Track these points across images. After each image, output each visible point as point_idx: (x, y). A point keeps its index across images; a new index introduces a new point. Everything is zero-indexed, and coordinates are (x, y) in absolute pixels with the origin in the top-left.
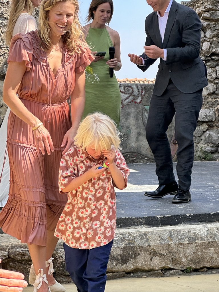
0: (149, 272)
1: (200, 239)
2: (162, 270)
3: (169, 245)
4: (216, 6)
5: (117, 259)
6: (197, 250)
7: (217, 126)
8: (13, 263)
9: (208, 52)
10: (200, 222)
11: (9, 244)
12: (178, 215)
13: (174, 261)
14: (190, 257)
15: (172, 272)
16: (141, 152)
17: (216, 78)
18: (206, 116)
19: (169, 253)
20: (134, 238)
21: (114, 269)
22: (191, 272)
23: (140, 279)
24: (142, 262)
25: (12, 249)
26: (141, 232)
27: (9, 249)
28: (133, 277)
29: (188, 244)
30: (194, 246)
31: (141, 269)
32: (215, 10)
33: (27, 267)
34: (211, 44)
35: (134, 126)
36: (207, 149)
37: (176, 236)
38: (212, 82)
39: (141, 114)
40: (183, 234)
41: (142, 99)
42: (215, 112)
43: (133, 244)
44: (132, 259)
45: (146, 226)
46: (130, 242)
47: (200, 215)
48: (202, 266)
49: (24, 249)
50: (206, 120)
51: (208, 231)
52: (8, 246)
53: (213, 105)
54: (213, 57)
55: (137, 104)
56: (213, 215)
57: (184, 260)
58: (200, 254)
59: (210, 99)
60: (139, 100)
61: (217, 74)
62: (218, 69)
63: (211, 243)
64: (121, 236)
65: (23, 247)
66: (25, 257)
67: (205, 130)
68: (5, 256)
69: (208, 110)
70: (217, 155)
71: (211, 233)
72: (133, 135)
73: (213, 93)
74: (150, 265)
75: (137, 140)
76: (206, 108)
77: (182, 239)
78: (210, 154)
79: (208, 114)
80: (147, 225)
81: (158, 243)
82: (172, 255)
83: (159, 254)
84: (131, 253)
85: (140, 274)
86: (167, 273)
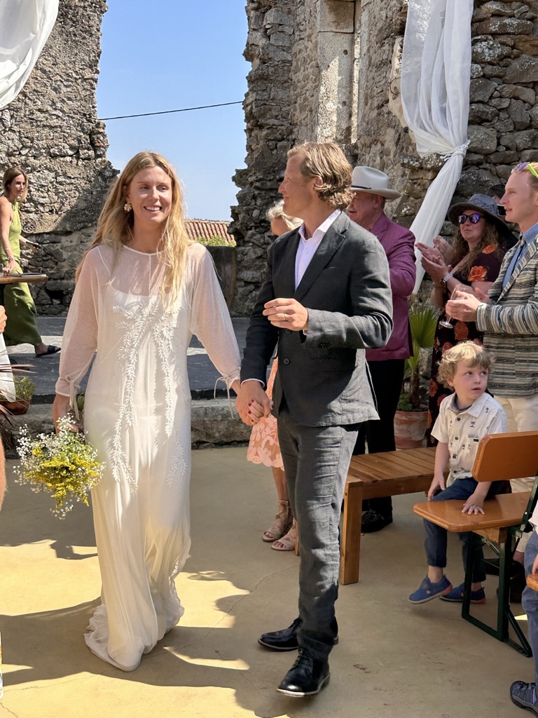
2: (196, 443)
3: (204, 421)
4: (267, 177)
6: (229, 426)
9: (257, 219)
13: (208, 435)
14: (222, 432)
15: (205, 445)
18: (253, 278)
19: (204, 428)
22: (223, 445)
29: (221, 420)
30: (226, 422)
32: (266, 180)
34: (261, 212)
37: (211, 413)
38: (259, 246)
40: (217, 411)
48: (232, 440)
54: (262, 224)
57: (217, 435)
69: (255, 272)
76: (253, 271)
77: (216, 416)
79: (255, 276)
82: (207, 430)
83: (195, 429)
86: (201, 446)
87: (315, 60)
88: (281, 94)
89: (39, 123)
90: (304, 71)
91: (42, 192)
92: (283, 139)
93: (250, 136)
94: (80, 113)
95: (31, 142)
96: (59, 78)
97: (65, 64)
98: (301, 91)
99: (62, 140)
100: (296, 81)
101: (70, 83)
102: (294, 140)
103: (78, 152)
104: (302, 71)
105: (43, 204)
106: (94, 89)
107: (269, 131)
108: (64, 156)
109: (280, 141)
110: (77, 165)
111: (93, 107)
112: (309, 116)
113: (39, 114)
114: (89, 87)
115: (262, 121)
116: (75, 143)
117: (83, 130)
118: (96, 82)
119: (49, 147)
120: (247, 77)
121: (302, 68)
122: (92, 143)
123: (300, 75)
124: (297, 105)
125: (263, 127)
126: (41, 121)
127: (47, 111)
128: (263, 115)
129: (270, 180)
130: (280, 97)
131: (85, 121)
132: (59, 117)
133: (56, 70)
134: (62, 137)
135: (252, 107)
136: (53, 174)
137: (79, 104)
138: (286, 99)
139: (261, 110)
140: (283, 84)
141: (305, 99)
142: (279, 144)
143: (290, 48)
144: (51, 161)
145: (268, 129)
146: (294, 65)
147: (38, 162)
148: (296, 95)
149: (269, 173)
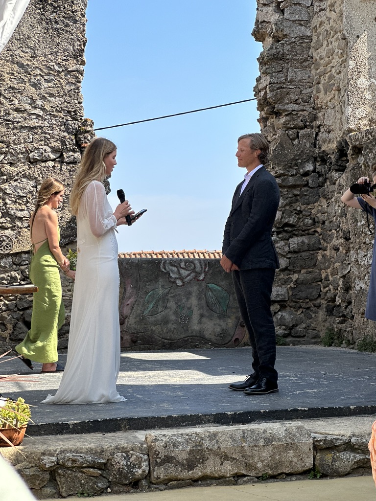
0: (219, 479)
1: (277, 440)
2: (234, 477)
3: (242, 447)
4: (288, 171)
5: (183, 465)
6: (274, 453)
7: (290, 306)
8: (62, 470)
9: (280, 223)
10: (276, 419)
11: (58, 448)
12: (251, 412)
13: (248, 466)
14: (266, 461)
15: (245, 479)
16: (204, 335)
17: (289, 252)
18: (278, 295)
19: (242, 456)
20: (202, 440)
21: (179, 477)
22: (267, 479)
23: (209, 488)
24: (211, 467)
25: (61, 454)
26: (210, 432)
27: (58, 454)
28: (200, 485)
29: (264, 446)
30: (270, 448)
31: (210, 476)
32: (288, 175)
33: (79, 475)
34: (283, 213)
35: (196, 306)
36: (279, 332)
37: (250, 436)
38: (284, 256)
39: (204, 293)
40: (258, 434)
41: (205, 276)
42: (288, 290)
43: (201, 446)
44: (200, 464)
45: (215, 425)
46: (198, 444)
47: (276, 411)
48: (280, 472)
49: (75, 454)
50: (278, 299)
51: (286, 430)
52: (56, 451)
53: (285, 282)
54: (286, 229)
55: (199, 282)
56: (291, 411)
57: (259, 465)
58: (277, 457)
59: (282, 275)
60: (201, 278)
61: (291, 247)
62: (291, 242)
63: (290, 445)
64: (187, 437)
65: (73, 452)
66: (76, 463)
67: (277, 311)
68: (53, 462)
69: (280, 288)
70: (290, 339)
71: (290, 433)
72: (195, 317)
73: (286, 269)
74: (220, 471)
75: (200, 322)
76: (277, 286)
77: (257, 441)
78: (282, 338)
79: (280, 293)
80: (216, 423)
81: (229, 445)
82: (246, 459)
83: (231, 458)
84: (198, 457)
85: (208, 482)
86: (240, 481)
87: (340, 32)
88: (300, 75)
89: (16, 125)
90: (327, 46)
91: (20, 204)
92: (306, 127)
93: (265, 126)
94: (64, 110)
95: (8, 147)
96: (38, 72)
97: (45, 56)
98: (325, 70)
99: (43, 142)
100: (318, 58)
101: (52, 77)
102: (319, 127)
103: (62, 155)
104: (324, 46)
105: (21, 218)
106: (80, 82)
107: (288, 118)
108: (46, 161)
109: (302, 128)
110: (61, 170)
111: (79, 103)
112: (336, 97)
113: (16, 114)
114: (73, 81)
115: (278, 107)
116: (58, 145)
117: (67, 130)
118: (82, 74)
119: (28, 152)
120: (258, 59)
121: (325, 43)
122: (78, 144)
123: (323, 52)
124: (321, 86)
125: (281, 114)
126: (18, 122)
127: (25, 110)
128: (280, 100)
129: (293, 175)
130: (299, 78)
131: (70, 118)
132: (39, 116)
133: (36, 63)
134: (43, 138)
135: (266, 93)
136: (32, 183)
137: (62, 100)
138: (307, 80)
139: (277, 94)
140: (302, 63)
141: (331, 78)
142: (301, 132)
143: (308, 21)
144: (31, 168)
145: (286, 115)
146: (314, 41)
147: (16, 169)
148: (318, 74)
149: (291, 167)
